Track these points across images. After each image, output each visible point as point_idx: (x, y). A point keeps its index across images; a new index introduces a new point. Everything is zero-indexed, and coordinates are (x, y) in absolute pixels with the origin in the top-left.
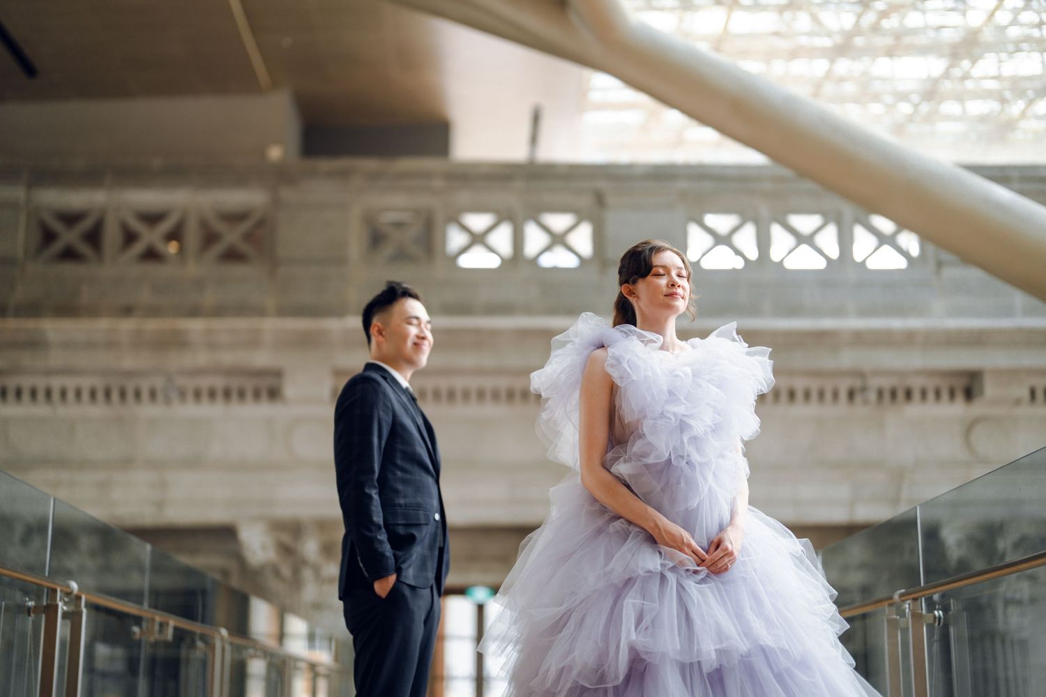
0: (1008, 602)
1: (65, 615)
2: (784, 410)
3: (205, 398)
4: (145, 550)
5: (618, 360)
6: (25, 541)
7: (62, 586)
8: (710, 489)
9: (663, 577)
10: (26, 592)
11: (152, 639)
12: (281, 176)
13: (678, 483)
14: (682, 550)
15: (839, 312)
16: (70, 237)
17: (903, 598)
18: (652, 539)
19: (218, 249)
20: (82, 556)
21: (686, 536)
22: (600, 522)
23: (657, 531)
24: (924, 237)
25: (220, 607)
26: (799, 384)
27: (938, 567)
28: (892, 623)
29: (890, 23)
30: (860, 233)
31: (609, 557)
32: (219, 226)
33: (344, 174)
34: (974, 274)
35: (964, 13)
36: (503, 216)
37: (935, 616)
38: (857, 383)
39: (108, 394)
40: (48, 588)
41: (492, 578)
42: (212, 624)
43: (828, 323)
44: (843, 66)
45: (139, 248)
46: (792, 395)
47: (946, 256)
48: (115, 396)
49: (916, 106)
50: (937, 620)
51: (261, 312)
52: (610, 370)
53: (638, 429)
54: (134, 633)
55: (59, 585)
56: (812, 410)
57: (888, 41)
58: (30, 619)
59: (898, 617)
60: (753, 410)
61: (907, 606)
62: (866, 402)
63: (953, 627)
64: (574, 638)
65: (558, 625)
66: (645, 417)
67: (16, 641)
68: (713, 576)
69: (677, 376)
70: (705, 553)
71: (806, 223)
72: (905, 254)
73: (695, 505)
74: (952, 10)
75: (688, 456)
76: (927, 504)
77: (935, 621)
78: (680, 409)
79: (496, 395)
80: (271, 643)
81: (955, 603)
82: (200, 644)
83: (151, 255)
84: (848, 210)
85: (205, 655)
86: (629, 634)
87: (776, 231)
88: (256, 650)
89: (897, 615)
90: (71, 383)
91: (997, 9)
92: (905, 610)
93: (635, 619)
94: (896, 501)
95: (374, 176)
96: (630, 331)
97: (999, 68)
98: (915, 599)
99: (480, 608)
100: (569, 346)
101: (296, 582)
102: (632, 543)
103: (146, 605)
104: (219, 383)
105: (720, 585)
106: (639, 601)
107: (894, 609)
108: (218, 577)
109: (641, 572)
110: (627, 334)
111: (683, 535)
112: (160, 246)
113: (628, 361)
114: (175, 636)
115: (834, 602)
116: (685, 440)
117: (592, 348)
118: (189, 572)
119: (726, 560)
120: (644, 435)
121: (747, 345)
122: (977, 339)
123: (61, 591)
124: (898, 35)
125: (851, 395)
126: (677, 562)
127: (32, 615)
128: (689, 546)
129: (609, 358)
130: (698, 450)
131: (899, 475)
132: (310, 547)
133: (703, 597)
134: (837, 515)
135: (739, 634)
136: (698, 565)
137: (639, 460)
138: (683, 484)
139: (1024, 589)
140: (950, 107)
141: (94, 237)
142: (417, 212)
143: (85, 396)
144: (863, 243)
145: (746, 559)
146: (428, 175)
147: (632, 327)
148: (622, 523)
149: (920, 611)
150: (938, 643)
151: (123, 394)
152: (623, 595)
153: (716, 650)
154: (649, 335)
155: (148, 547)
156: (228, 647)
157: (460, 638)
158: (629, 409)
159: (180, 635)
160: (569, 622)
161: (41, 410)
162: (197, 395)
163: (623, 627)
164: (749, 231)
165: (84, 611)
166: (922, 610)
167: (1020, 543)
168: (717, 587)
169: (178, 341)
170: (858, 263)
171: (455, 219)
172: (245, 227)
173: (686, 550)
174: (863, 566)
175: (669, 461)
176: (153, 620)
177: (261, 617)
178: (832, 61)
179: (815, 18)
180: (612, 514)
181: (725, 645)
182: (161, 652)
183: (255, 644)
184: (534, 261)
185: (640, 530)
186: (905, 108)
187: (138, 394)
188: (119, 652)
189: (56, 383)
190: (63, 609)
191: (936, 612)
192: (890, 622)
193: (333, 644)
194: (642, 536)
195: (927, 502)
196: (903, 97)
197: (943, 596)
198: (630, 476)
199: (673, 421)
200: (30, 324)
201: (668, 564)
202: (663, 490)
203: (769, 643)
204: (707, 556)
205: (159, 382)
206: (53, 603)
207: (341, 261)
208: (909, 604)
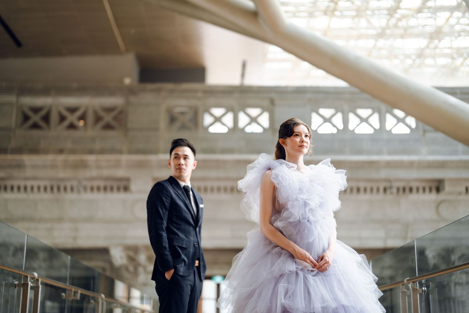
0: (456, 284)
1: (32, 288)
2: (355, 196)
3: (95, 191)
4: (68, 259)
5: (277, 176)
6: (14, 255)
7: (30, 275)
8: (319, 234)
9: (297, 274)
10: (14, 278)
11: (71, 299)
12: (130, 91)
13: (304, 230)
14: (306, 261)
15: (379, 153)
16: (36, 118)
17: (408, 282)
18: (292, 256)
19: (102, 124)
20: (40, 262)
21: (308, 254)
22: (269, 248)
23: (295, 252)
24: (418, 119)
25: (102, 285)
26: (362, 185)
27: (424, 268)
28: (403, 293)
29: (402, 24)
30: (389, 117)
31: (273, 264)
32: (102, 114)
33: (159, 91)
34: (440, 136)
35: (435, 19)
36: (229, 109)
37: (423, 289)
38: (388, 185)
39: (52, 189)
40: (24, 275)
41: (223, 272)
42: (97, 292)
43: (374, 158)
44: (381, 42)
45: (66, 123)
46: (358, 190)
47: (427, 128)
48: (55, 189)
49: (414, 60)
50: (424, 292)
51: (120, 152)
52: (273, 180)
53: (286, 206)
54: (63, 296)
55: (29, 274)
56: (367, 197)
57: (401, 31)
58: (16, 289)
59: (406, 290)
60: (338, 197)
61: (410, 285)
62: (391, 193)
63: (431, 295)
64: (257, 302)
65: (250, 295)
66: (289, 200)
67: (9, 299)
68: (320, 273)
69: (303, 182)
70: (316, 262)
71: (364, 112)
72: (409, 127)
73: (312, 241)
74: (430, 18)
75: (308, 218)
76: (419, 239)
77: (423, 292)
78: (304, 197)
79: (225, 190)
80: (124, 301)
81: (432, 283)
82: (92, 301)
83: (72, 126)
84: (383, 107)
85: (95, 306)
86: (281, 300)
87: (351, 116)
88: (117, 304)
89: (406, 289)
90: (35, 183)
91: (450, 17)
92: (409, 287)
93: (284, 293)
94: (405, 238)
95: (172, 91)
96: (283, 162)
97: (451, 43)
98: (414, 282)
99: (218, 286)
100: (255, 169)
101: (136, 274)
102: (284, 257)
103: (68, 283)
104: (102, 184)
105: (323, 277)
106: (286, 285)
107: (404, 287)
108: (100, 271)
109: (287, 271)
110: (281, 164)
111: (306, 254)
112: (76, 122)
113: (281, 176)
114: (81, 297)
115: (376, 284)
116: (307, 210)
117: (266, 170)
118: (88, 269)
119: (326, 265)
120: (288, 209)
121: (335, 169)
122: (442, 165)
123: (30, 277)
124: (406, 29)
125: (385, 190)
126: (304, 266)
127: (17, 287)
128: (309, 259)
129: (273, 175)
130: (313, 216)
131: (407, 226)
132: (142, 258)
133: (315, 282)
134: (379, 244)
135: (332, 299)
136: (313, 268)
137: (286, 220)
138: (306, 231)
139: (464, 278)
140: (429, 61)
141: (46, 118)
142: (191, 107)
143: (42, 189)
144: (390, 122)
145: (335, 265)
146: (196, 91)
147: (283, 161)
148: (279, 249)
149: (416, 288)
150: (424, 302)
151: (59, 189)
152: (279, 282)
153: (321, 307)
154: (291, 164)
155: (69, 257)
156: (105, 303)
157: (209, 299)
158: (282, 197)
159: (83, 297)
160: (255, 294)
161: (22, 195)
162: (92, 189)
163: (279, 297)
164: (339, 116)
165: (40, 286)
166: (417, 287)
167: (462, 257)
168: (322, 277)
169: (83, 165)
170: (388, 131)
171: (207, 110)
172: (114, 114)
173: (308, 261)
174: (391, 267)
175: (299, 221)
176: (71, 290)
177: (120, 289)
178: (376, 41)
179: (369, 21)
180: (274, 245)
181: (325, 304)
182: (75, 305)
183: (117, 301)
184: (243, 130)
185: (287, 252)
186: (409, 62)
187: (65, 189)
188: (56, 305)
189: (29, 183)
190: (31, 285)
191: (423, 288)
192: (403, 292)
193: (152, 302)
194: (288, 254)
195: (419, 238)
196: (408, 56)
197: (426, 281)
198: (282, 228)
199: (301, 202)
200: (17, 157)
201: (299, 268)
202: (297, 234)
203: (346, 304)
204: (317, 264)
205: (75, 183)
206: (26, 282)
207: (156, 129)
208: (411, 284)
